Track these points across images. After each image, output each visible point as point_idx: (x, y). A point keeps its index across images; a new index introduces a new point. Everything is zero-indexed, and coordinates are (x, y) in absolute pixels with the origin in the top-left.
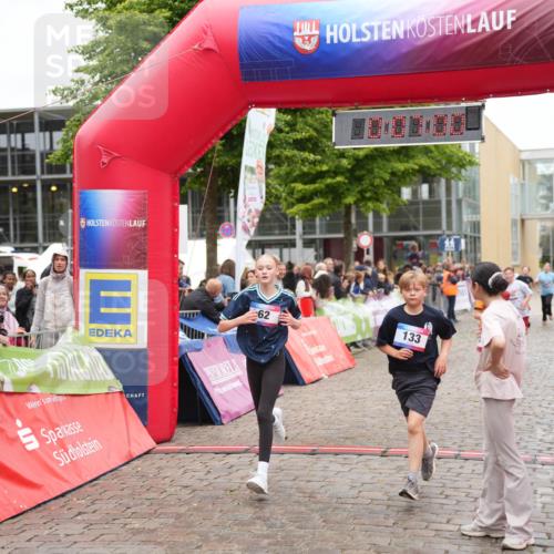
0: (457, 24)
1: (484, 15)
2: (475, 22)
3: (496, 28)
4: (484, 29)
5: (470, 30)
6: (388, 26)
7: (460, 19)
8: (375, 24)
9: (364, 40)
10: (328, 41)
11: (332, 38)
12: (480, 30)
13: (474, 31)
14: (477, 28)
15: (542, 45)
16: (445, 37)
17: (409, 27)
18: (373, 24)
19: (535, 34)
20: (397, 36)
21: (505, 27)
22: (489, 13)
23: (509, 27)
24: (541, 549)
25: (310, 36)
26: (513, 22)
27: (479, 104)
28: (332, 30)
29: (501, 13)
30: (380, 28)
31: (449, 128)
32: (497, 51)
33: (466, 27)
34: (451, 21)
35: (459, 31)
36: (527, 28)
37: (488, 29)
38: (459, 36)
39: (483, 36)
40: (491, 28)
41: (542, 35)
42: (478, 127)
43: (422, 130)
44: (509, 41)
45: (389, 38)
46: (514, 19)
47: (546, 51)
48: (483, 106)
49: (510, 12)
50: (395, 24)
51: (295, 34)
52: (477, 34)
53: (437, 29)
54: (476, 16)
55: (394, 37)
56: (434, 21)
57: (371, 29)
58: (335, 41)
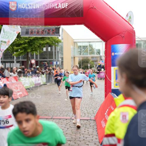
0: (53, 6)
1: (60, 4)
2: (58, 6)
3: (63, 8)
4: (60, 8)
5: (56, 8)
6: (35, 5)
7: (54, 5)
8: (32, 4)
9: (29, 8)
10: (19, 8)
11: (20, 7)
12: (59, 8)
13: (57, 8)
14: (58, 7)
15: (74, 13)
16: (50, 9)
17: (40, 6)
18: (31, 4)
19: (73, 10)
20: (38, 8)
21: (65, 7)
22: (61, 4)
23: (66, 8)
25: (14, 6)
26: (67, 6)
27: (59, 27)
28: (20, 5)
29: (64, 4)
30: (33, 5)
31: (51, 33)
32: (63, 13)
33: (55, 7)
34: (51, 5)
35: (53, 7)
36: (71, 8)
37: (61, 8)
38: (53, 9)
39: (59, 9)
40: (62, 7)
41: (74, 10)
42: (59, 33)
43: (44, 33)
44: (66, 11)
45: (35, 8)
46: (67, 5)
47: (75, 14)
48: (60, 27)
49: (66, 4)
50: (37, 4)
51: (10, 5)
52: (58, 9)
53: (48, 7)
54: (58, 4)
55: (37, 8)
56: (47, 5)
57: (31, 5)
58: (21, 8)
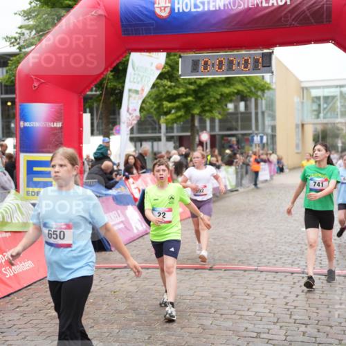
24: (304, 326)
